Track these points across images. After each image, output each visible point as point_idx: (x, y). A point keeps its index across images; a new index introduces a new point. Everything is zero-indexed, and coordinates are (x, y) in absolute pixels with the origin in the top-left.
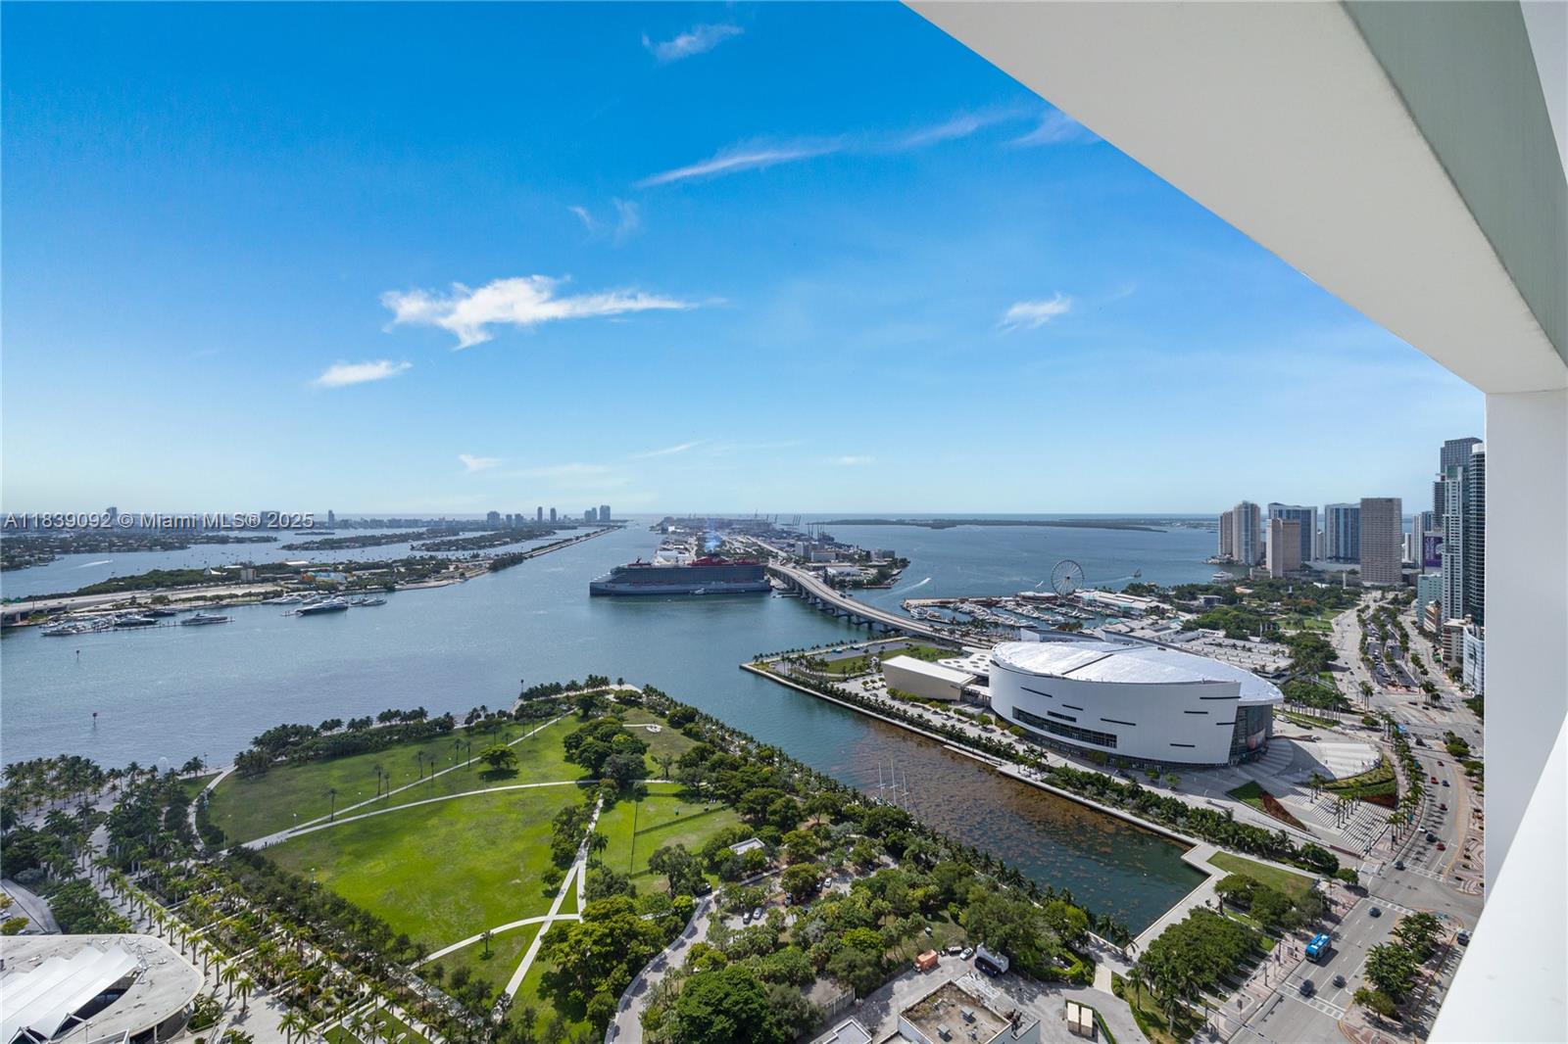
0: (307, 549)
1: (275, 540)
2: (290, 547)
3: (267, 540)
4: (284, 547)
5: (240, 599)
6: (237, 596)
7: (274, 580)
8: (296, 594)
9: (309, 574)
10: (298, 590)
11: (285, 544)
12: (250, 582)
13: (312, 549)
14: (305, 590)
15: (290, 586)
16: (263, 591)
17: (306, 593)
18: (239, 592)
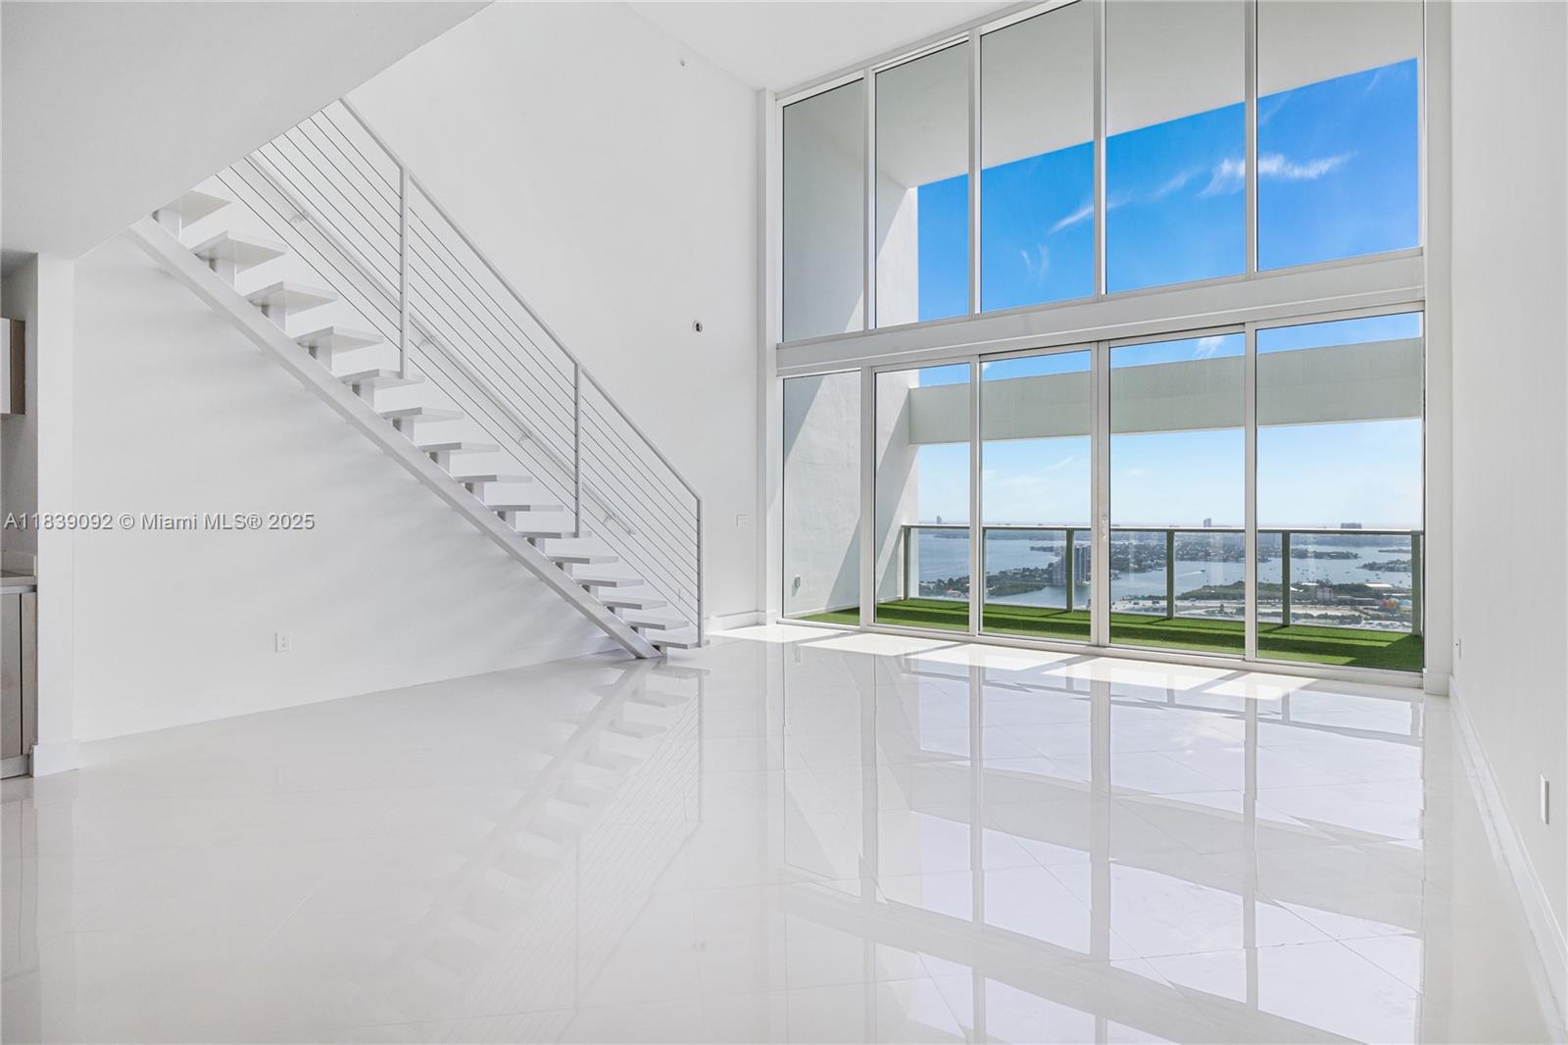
0: (1392, 570)
1: (1356, 556)
2: (1372, 567)
3: (1346, 556)
4: (1365, 566)
5: (1315, 620)
6: (1312, 617)
7: (1352, 603)
8: (1376, 622)
9: (1393, 600)
10: (1378, 618)
11: (1367, 563)
12: (1327, 603)
13: (1398, 570)
14: (1387, 619)
15: (1371, 612)
16: (1340, 614)
17: (1388, 623)
18: (1315, 613)
